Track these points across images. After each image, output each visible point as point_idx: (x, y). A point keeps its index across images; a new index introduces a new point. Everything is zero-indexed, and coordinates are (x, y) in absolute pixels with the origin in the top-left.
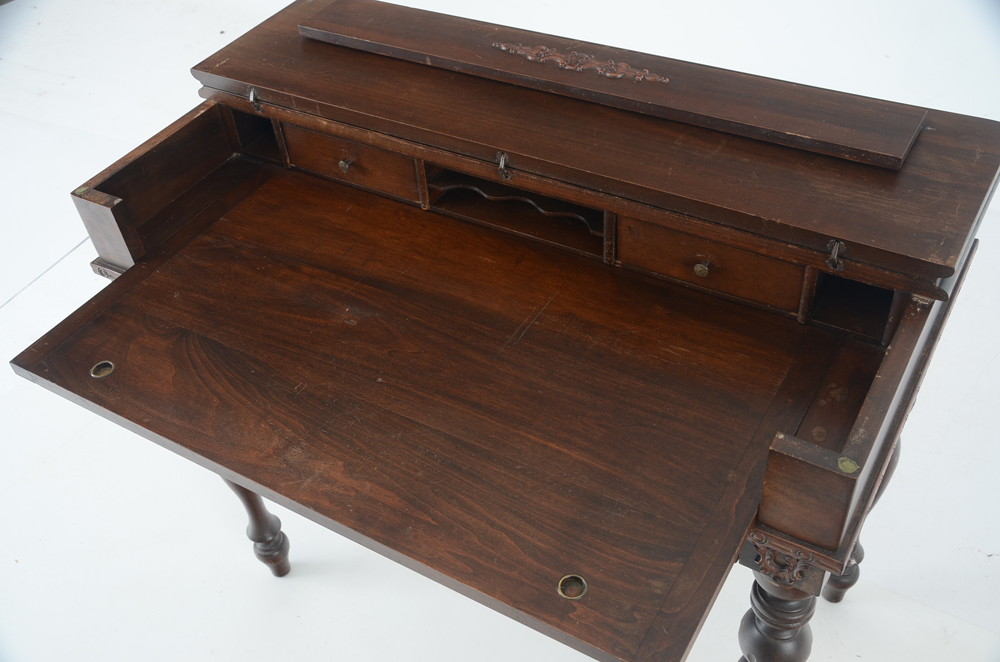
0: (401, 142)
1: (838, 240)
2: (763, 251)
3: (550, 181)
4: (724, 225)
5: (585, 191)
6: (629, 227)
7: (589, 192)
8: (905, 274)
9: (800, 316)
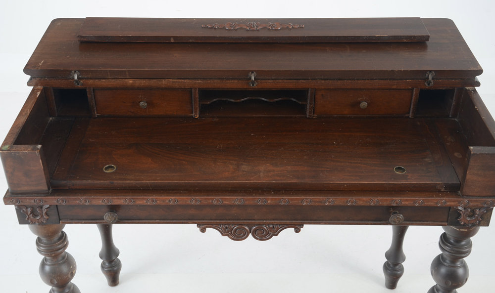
0: (185, 81)
1: (431, 71)
2: (395, 87)
3: (280, 81)
4: (376, 79)
5: (300, 81)
6: (322, 95)
7: (303, 81)
8: (462, 79)
9: (411, 115)
